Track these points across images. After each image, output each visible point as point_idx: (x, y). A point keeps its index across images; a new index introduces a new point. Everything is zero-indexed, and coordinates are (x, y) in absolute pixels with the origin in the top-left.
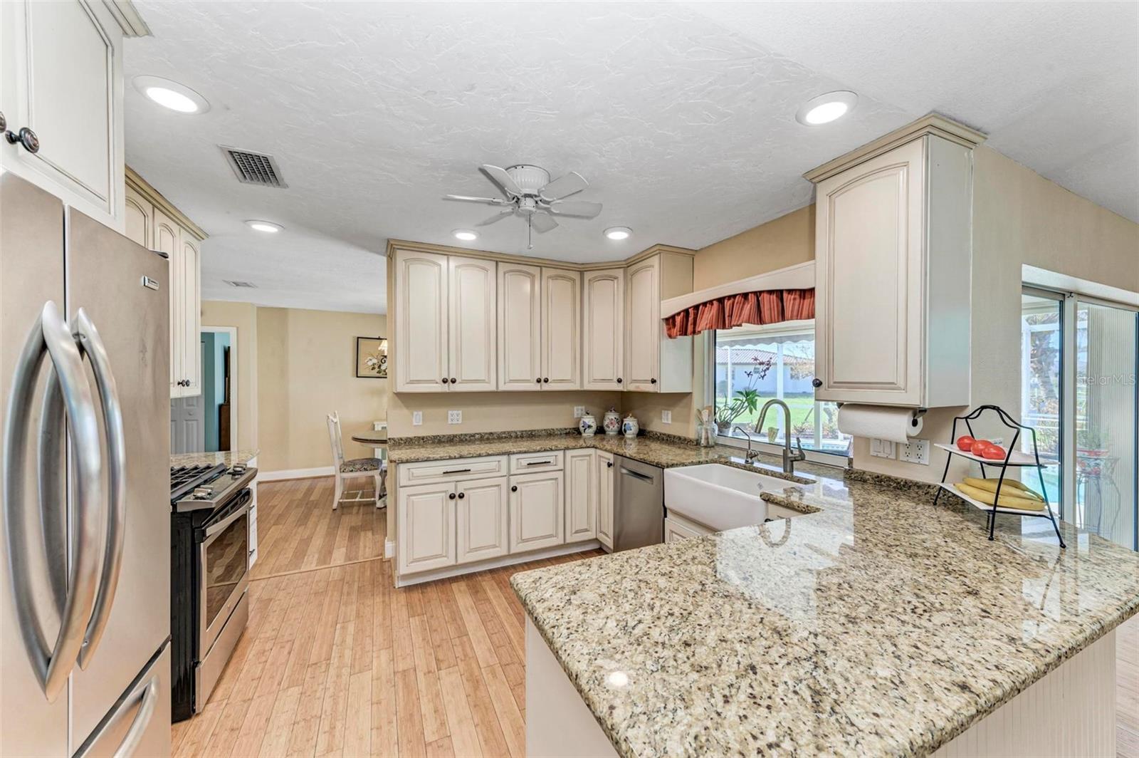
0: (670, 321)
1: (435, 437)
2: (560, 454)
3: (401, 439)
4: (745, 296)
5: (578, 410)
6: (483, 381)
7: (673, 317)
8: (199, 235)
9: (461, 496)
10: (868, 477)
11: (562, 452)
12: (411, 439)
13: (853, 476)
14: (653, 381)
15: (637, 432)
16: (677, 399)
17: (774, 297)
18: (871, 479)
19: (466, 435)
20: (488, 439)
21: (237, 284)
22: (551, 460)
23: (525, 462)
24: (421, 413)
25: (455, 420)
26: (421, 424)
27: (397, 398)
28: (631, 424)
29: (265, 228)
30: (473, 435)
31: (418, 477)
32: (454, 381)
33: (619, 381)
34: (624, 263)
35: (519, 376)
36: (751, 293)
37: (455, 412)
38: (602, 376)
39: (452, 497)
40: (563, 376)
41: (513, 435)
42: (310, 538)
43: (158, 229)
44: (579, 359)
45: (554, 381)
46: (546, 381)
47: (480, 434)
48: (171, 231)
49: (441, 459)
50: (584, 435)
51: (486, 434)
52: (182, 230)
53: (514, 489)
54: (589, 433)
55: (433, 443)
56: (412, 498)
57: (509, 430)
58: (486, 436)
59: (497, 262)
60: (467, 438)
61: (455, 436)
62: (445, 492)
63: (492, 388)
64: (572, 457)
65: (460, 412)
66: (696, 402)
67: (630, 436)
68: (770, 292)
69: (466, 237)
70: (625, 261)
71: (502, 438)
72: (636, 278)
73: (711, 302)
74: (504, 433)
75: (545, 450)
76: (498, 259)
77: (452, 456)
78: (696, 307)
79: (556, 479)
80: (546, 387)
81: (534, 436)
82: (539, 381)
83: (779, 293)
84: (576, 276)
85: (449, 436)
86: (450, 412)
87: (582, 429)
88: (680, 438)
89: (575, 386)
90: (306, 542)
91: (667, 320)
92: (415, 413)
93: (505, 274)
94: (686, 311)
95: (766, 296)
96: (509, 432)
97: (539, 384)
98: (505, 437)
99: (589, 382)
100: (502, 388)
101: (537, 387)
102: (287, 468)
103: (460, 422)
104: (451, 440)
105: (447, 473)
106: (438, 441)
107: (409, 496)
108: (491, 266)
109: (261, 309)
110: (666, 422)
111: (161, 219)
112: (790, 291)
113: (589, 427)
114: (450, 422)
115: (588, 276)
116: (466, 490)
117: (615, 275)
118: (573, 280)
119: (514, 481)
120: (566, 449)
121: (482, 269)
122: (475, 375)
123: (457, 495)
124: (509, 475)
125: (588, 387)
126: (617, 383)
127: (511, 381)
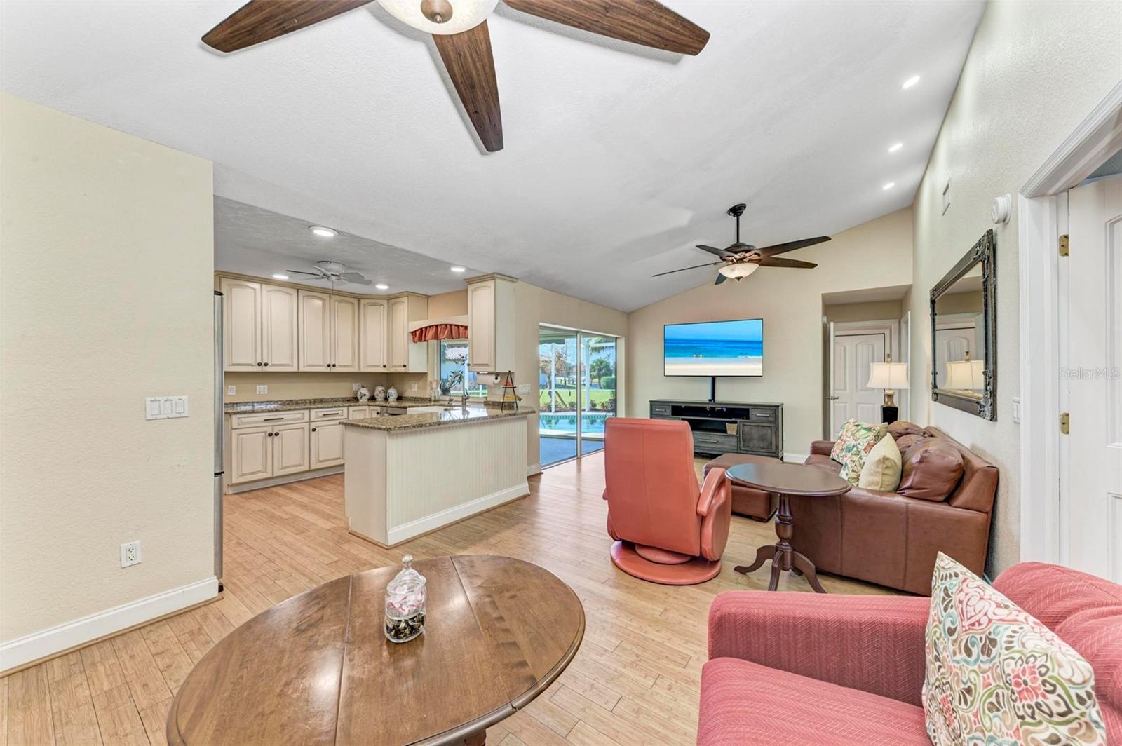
0: (414, 333)
4: (446, 325)
5: (355, 386)
6: (288, 365)
7: (415, 331)
9: (277, 434)
11: (346, 408)
14: (404, 366)
15: (396, 397)
16: (421, 376)
17: (456, 327)
22: (339, 412)
23: (321, 414)
24: (235, 387)
25: (262, 392)
26: (235, 394)
28: (393, 393)
31: (245, 423)
32: (266, 365)
33: (385, 366)
34: (387, 298)
35: (314, 360)
37: (262, 387)
38: (374, 361)
39: (270, 435)
40: (345, 362)
41: (308, 401)
44: (358, 351)
45: (340, 366)
46: (334, 366)
47: (282, 401)
49: (262, 412)
50: (361, 401)
53: (314, 430)
54: (364, 400)
56: (241, 436)
57: (305, 398)
58: (287, 402)
59: (298, 290)
62: (265, 432)
63: (294, 369)
64: (354, 411)
65: (266, 386)
66: (430, 378)
67: (392, 400)
68: (455, 325)
69: (281, 277)
70: (387, 296)
71: (299, 403)
72: (394, 307)
73: (432, 326)
75: (334, 408)
76: (298, 288)
78: (426, 328)
80: (334, 370)
81: (324, 402)
82: (329, 366)
83: (458, 326)
84: (355, 301)
86: (258, 386)
87: (359, 397)
88: (421, 398)
89: (355, 370)
91: (412, 333)
93: (303, 297)
94: (421, 329)
96: (304, 400)
97: (329, 368)
98: (302, 403)
99: (364, 367)
100: (302, 370)
101: (328, 370)
103: (266, 392)
105: (266, 420)
107: (239, 435)
108: (294, 292)
110: (413, 389)
112: (462, 326)
113: (365, 395)
114: (258, 393)
115: (362, 302)
116: (280, 431)
117: (382, 303)
118: (353, 304)
119: (313, 425)
120: (348, 406)
121: (288, 293)
122: (281, 360)
123: (274, 433)
124: (310, 422)
125: (363, 370)
126: (383, 368)
127: (309, 365)
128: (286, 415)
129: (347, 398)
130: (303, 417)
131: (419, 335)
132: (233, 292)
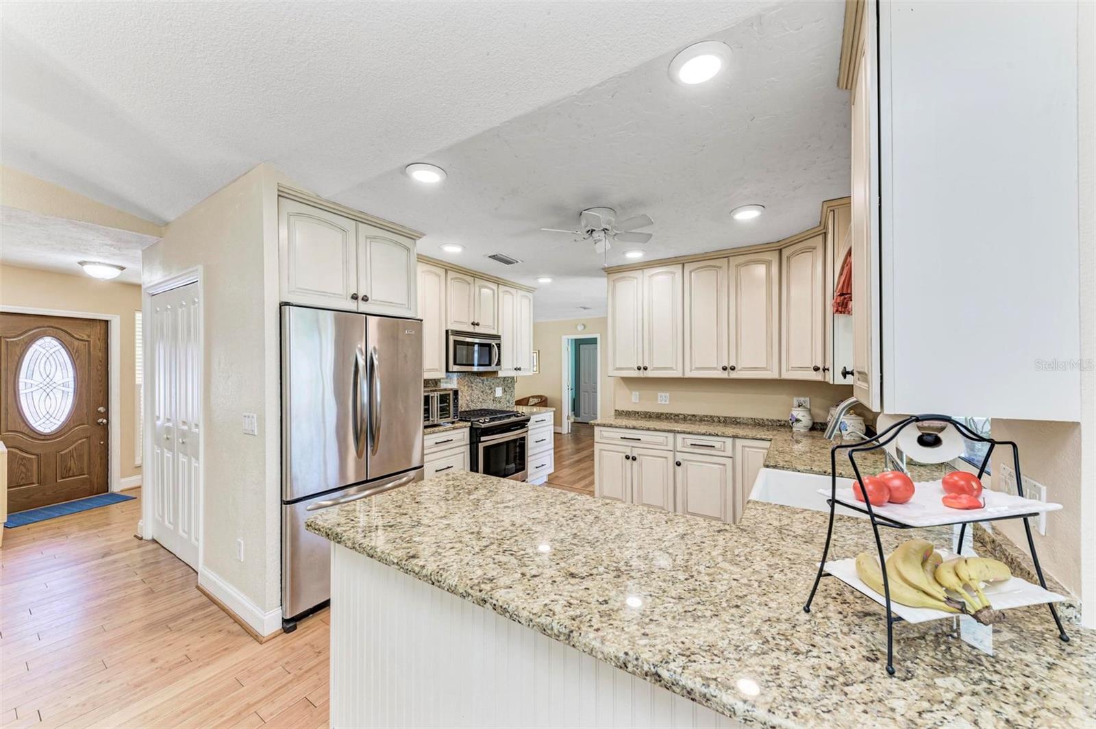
1: (647, 413)
2: (729, 441)
3: (623, 411)
6: (671, 369)
8: (531, 290)
9: (634, 459)
11: (731, 439)
12: (630, 412)
19: (671, 414)
20: (690, 420)
21: (585, 308)
22: (717, 445)
23: (689, 442)
24: (637, 393)
25: (663, 401)
26: (637, 401)
27: (621, 381)
29: (545, 281)
30: (678, 415)
31: (606, 438)
32: (645, 369)
33: (816, 369)
34: (821, 228)
35: (707, 364)
37: (663, 394)
38: (799, 365)
39: (627, 458)
40: (752, 363)
41: (716, 419)
43: (501, 295)
44: (779, 341)
45: (744, 368)
46: (733, 369)
47: (684, 415)
48: (509, 292)
49: (620, 427)
50: (790, 429)
51: (689, 415)
52: (518, 291)
53: (679, 464)
54: (799, 428)
55: (646, 417)
56: (603, 452)
57: (711, 414)
58: (689, 417)
59: (683, 264)
60: (672, 416)
61: (662, 414)
62: (625, 453)
63: (679, 375)
64: (743, 446)
65: (668, 394)
71: (704, 420)
74: (707, 416)
75: (710, 435)
76: (682, 261)
77: (628, 426)
79: (724, 464)
80: (734, 375)
81: (739, 423)
82: (725, 368)
84: (774, 257)
85: (658, 413)
86: (659, 394)
89: (773, 374)
92: (634, 393)
93: (691, 272)
96: (711, 417)
97: (726, 372)
98: (707, 421)
99: (788, 370)
100: (688, 375)
101: (724, 375)
103: (667, 403)
104: (659, 416)
105: (625, 438)
106: (648, 416)
107: (601, 450)
108: (676, 269)
111: (502, 288)
113: (797, 420)
114: (659, 402)
115: (786, 253)
116: (639, 455)
118: (771, 261)
119: (679, 457)
120: (737, 436)
121: (669, 273)
122: (666, 364)
123: (631, 458)
124: (674, 451)
126: (815, 372)
127: (697, 369)
128: (645, 436)
129: (779, 421)
130: (667, 442)
132: (617, 285)
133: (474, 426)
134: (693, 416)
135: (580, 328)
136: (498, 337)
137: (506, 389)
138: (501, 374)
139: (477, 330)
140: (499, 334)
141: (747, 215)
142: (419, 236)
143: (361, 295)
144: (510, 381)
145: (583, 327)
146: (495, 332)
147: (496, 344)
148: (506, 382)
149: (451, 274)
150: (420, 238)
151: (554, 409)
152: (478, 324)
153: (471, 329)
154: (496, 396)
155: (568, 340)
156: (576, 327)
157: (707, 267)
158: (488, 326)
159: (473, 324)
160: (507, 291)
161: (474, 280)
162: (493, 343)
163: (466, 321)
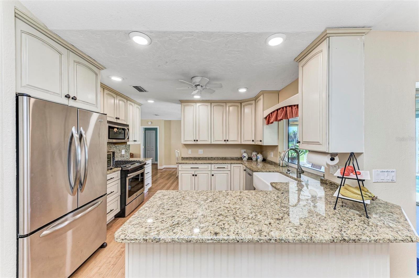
1: (195, 157)
2: (229, 165)
3: (185, 158)
5: (243, 151)
6: (206, 141)
7: (266, 117)
8: (140, 105)
9: (196, 175)
10: (328, 182)
12: (188, 158)
13: (323, 181)
14: (261, 141)
15: (262, 160)
16: (274, 147)
18: (329, 183)
19: (204, 157)
20: (211, 159)
21: (156, 115)
22: (226, 167)
23: (216, 167)
24: (191, 150)
25: (201, 153)
26: (191, 153)
27: (184, 146)
28: (260, 157)
29: (151, 101)
30: (206, 158)
31: (184, 168)
32: (197, 141)
33: (253, 141)
34: (255, 98)
35: (219, 139)
36: (284, 107)
37: (200, 150)
38: (248, 139)
39: (193, 175)
40: (233, 139)
41: (219, 158)
42: (167, 183)
43: (128, 105)
44: (240, 132)
45: (231, 141)
46: (228, 141)
47: (208, 157)
48: (132, 105)
49: (190, 164)
50: (243, 160)
51: (210, 157)
52: (135, 104)
53: (213, 175)
54: (245, 159)
55: (194, 159)
56: (182, 174)
58: (210, 158)
59: (211, 103)
60: (204, 158)
61: (200, 158)
62: (192, 173)
63: (209, 143)
64: (234, 167)
65: (202, 150)
66: (280, 149)
67: (259, 161)
68: (289, 106)
70: (255, 97)
71: (215, 159)
72: (258, 103)
74: (216, 157)
75: (223, 164)
76: (211, 102)
77: (193, 163)
78: (271, 113)
79: (228, 173)
80: (228, 143)
81: (226, 159)
82: (225, 141)
83: (292, 106)
84: (239, 105)
85: (199, 158)
86: (199, 150)
87: (242, 157)
88: (274, 163)
89: (239, 143)
90: (166, 184)
92: (189, 150)
93: (214, 106)
94: (269, 115)
95: (288, 108)
96: (218, 157)
97: (225, 142)
98: (216, 159)
99: (243, 141)
100: (213, 143)
101: (224, 143)
102: (170, 164)
103: (202, 153)
104: (199, 159)
105: (192, 168)
106: (195, 159)
107: (182, 173)
108: (209, 104)
109: (165, 121)
110: (271, 156)
111: (129, 102)
112: (294, 106)
113: (245, 157)
114: (199, 153)
115: (243, 104)
116: (198, 174)
117: (252, 103)
118: (238, 106)
119: (213, 173)
120: (231, 164)
121: (206, 105)
122: (204, 139)
123: (195, 175)
124: (211, 171)
125: (243, 143)
126: (252, 142)
127: (216, 141)
128: (200, 166)
129: (238, 157)
130: (208, 168)
131: (268, 120)
132: (185, 107)
133: (123, 169)
134: (212, 157)
135: (150, 123)
136: (127, 126)
137: (126, 150)
138: (128, 143)
139: (118, 121)
140: (128, 124)
141: (242, 90)
142: (103, 68)
143: (72, 96)
144: (128, 147)
145: (151, 123)
146: (125, 123)
147: (127, 129)
148: (126, 147)
149: (106, 91)
150: (103, 69)
151: (152, 158)
152: (119, 119)
153: (115, 121)
154: (122, 154)
155: (143, 128)
156: (148, 123)
157: (219, 105)
158: (122, 120)
159: (117, 118)
160: (131, 104)
161: (117, 96)
162: (126, 128)
163: (113, 116)
